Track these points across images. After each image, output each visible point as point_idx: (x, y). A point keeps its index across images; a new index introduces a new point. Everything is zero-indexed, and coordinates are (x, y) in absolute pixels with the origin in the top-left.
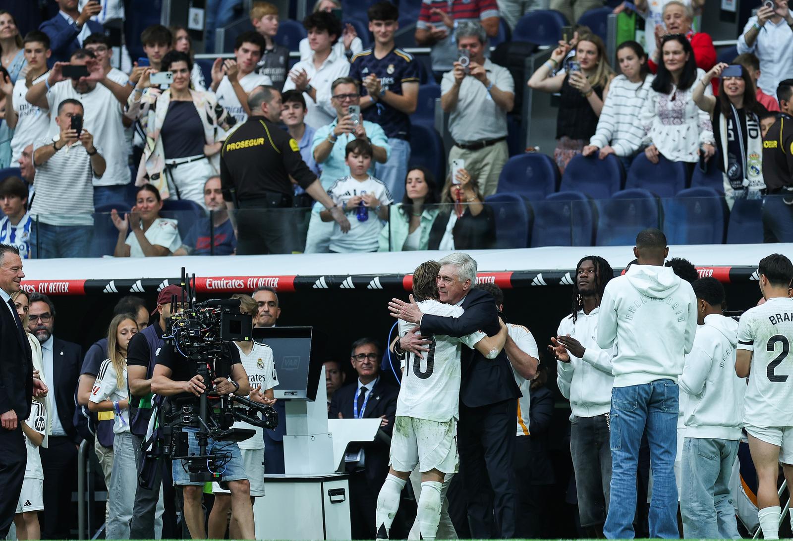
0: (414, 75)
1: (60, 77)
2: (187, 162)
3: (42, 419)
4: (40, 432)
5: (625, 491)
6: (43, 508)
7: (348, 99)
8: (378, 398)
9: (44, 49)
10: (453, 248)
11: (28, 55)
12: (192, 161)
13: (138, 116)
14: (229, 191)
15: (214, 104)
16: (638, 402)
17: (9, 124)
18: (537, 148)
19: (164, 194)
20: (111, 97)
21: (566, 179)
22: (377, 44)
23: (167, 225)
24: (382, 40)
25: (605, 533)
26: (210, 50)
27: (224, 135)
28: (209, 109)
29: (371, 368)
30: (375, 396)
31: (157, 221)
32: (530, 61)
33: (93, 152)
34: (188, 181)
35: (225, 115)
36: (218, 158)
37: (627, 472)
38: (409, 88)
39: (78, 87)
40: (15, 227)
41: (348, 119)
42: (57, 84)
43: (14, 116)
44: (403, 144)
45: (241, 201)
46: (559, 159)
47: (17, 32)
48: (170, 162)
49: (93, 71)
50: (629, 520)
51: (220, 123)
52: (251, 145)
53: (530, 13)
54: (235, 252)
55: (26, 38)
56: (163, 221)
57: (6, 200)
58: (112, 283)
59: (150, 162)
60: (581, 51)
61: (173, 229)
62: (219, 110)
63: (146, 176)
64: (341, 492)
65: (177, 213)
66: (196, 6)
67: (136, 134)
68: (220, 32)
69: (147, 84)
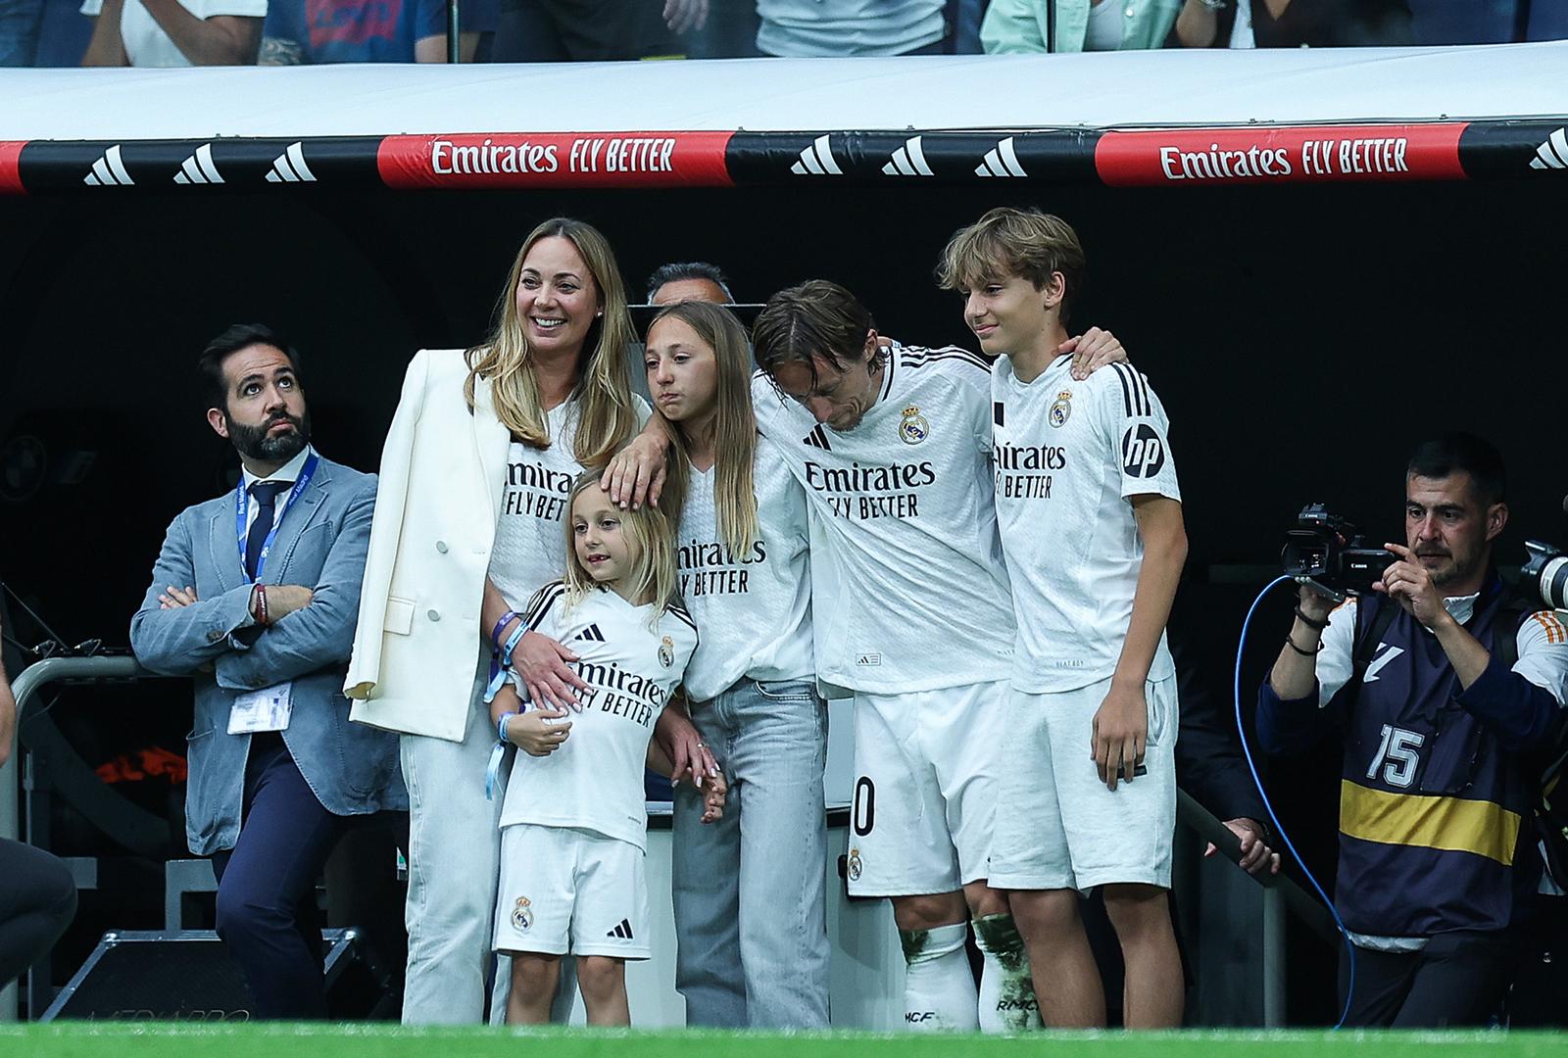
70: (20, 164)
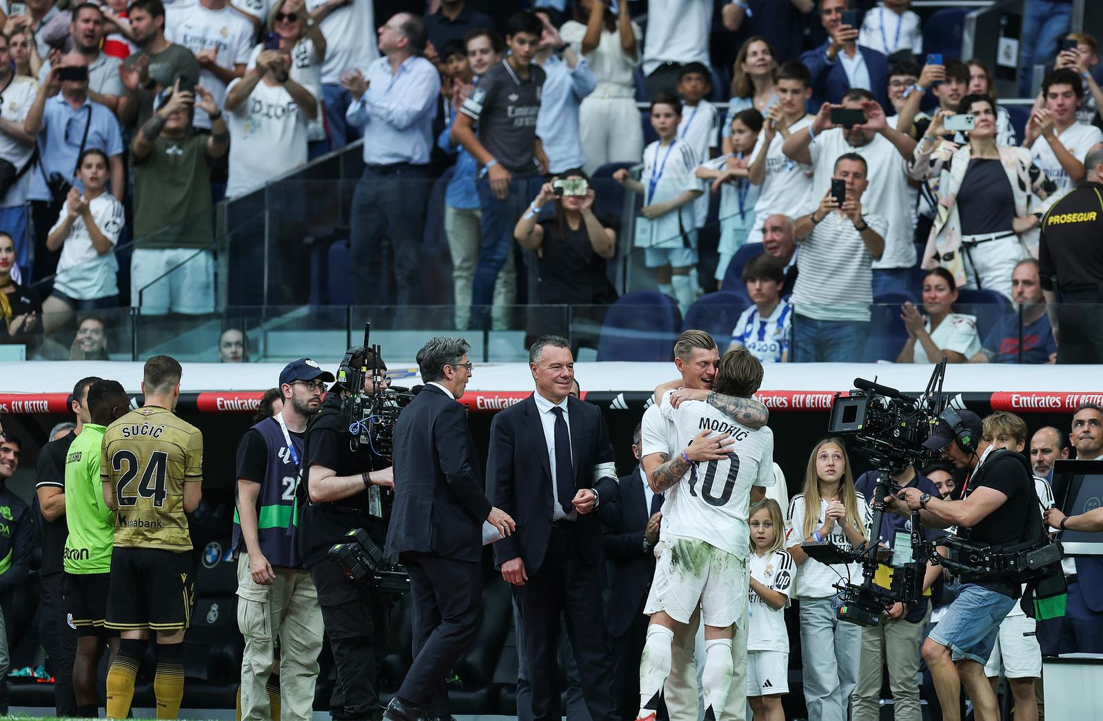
1: (828, 124)
2: (990, 240)
3: (786, 574)
4: (780, 590)
6: (787, 690)
9: (803, 89)
11: (783, 95)
12: (997, 238)
13: (927, 175)
15: (1027, 164)
19: (960, 280)
23: (963, 322)
26: (1025, 93)
28: (1021, 170)
31: (949, 318)
33: (863, 227)
34: (991, 264)
35: (1041, 178)
39: (852, 137)
40: (765, 320)
42: (824, 133)
45: (1065, 292)
48: (968, 239)
49: (871, 117)
51: (1035, 189)
52: (1079, 220)
54: (1054, 359)
56: (957, 318)
57: (757, 283)
59: (941, 237)
61: (970, 328)
62: (1034, 172)
63: (937, 257)
65: (976, 307)
66: (1009, 35)
67: (922, 198)
68: (1039, 70)
69: (940, 130)
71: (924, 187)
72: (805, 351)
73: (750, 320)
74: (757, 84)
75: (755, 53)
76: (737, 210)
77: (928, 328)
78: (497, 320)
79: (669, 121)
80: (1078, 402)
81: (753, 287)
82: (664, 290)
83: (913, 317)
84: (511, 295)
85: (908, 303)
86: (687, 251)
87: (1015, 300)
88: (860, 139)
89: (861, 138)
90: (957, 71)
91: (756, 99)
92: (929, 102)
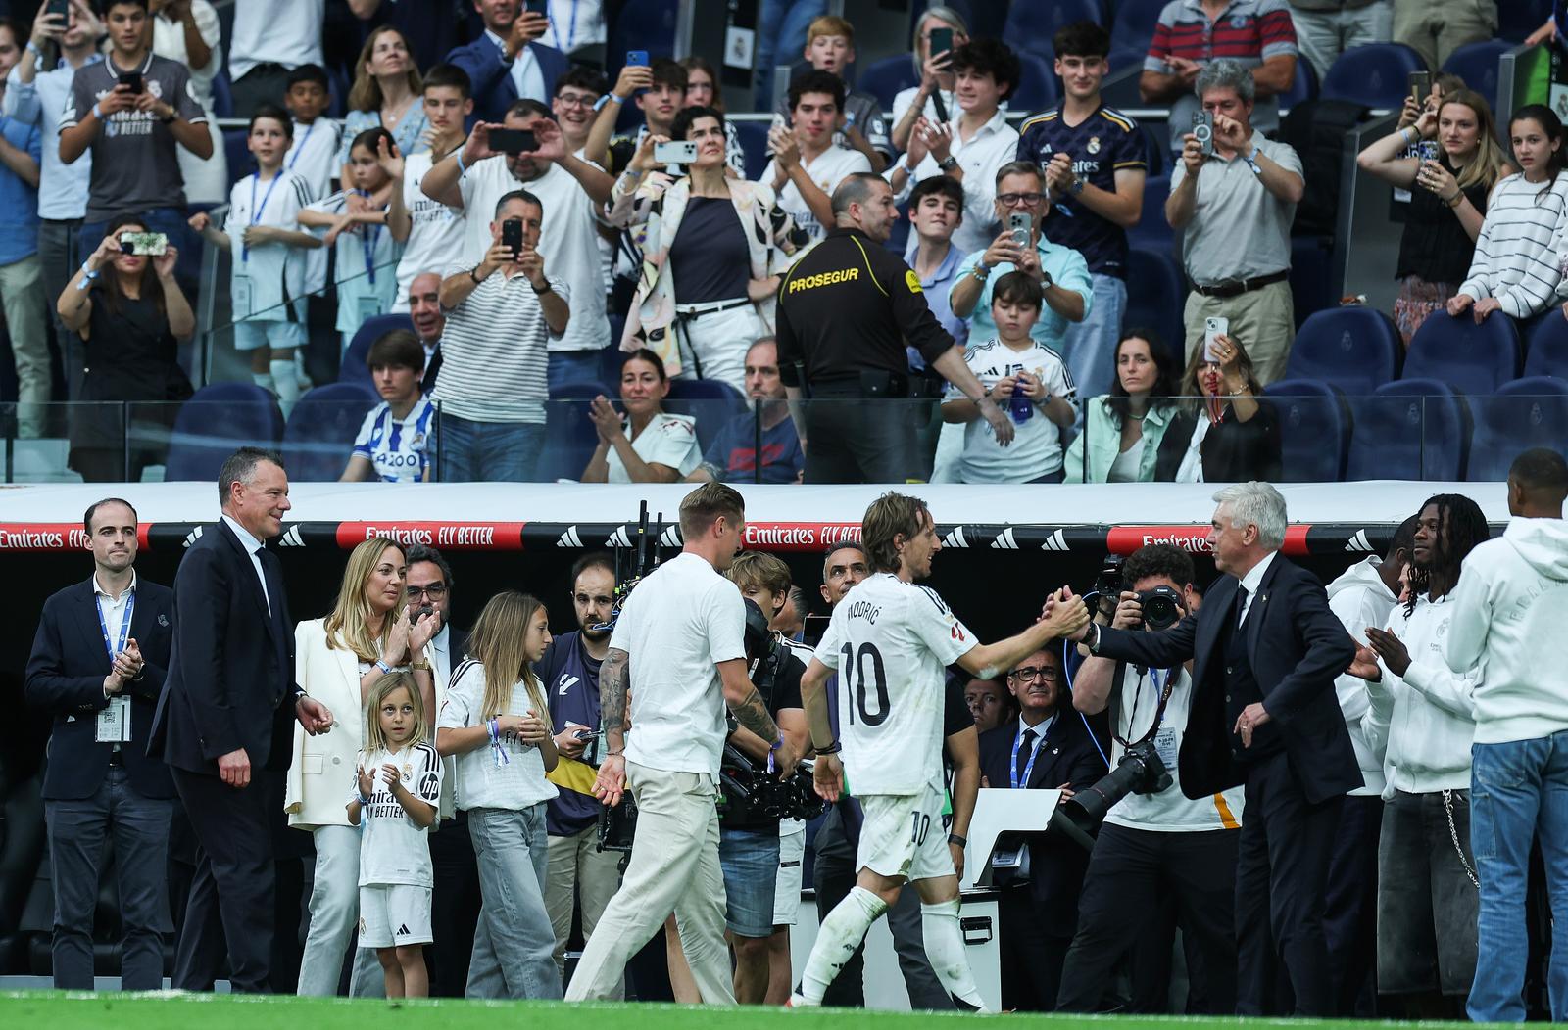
0: (1137, 156)
1: (485, 150)
2: (716, 310)
3: (433, 778)
4: (429, 801)
5: (1508, 935)
6: (430, 939)
7: (1021, 203)
8: (1055, 752)
9: (461, 99)
10: (1201, 478)
11: (430, 108)
12: (725, 308)
13: (630, 222)
14: (793, 365)
15: (768, 206)
16: (1527, 771)
17: (394, 234)
18: (1362, 297)
19: (673, 367)
20: (577, 188)
21: (1414, 355)
22: (1069, 99)
23: (677, 426)
24: (1079, 91)
25: (1470, 1012)
26: (764, 106)
27: (785, 263)
28: (760, 213)
29: (1046, 693)
30: (1049, 748)
31: (658, 419)
32: (1354, 137)
33: (543, 289)
34: (715, 345)
35: (788, 225)
36: (774, 303)
37: (1508, 900)
38: (1128, 180)
39: (518, 168)
40: (400, 422)
41: (1009, 237)
42: (478, 163)
43: (407, 221)
44: (1113, 284)
45: (813, 383)
46: (1402, 318)
47: (412, 65)
48: (685, 308)
49: (544, 141)
50: (1515, 987)
51: (778, 241)
52: (834, 282)
53: (1355, 48)
54: (801, 477)
55: (428, 78)
56: (669, 419)
57: (386, 372)
58: (573, 530)
59: (648, 307)
60: (1448, 123)
61: (687, 434)
62: (778, 217)
63: (641, 334)
64: (983, 923)
65: (696, 404)
66: (739, 24)
67: (621, 252)
68: (783, 72)
69: (648, 162)
70: (522, 535)
71: (623, 237)
72: (455, 466)
73: (380, 423)
74: (387, 91)
75: (384, 48)
76: (362, 268)
77: (628, 433)
78: (24, 424)
79: (277, 142)
80: (838, 537)
81: (381, 377)
82: (260, 381)
83: (606, 417)
84: (45, 388)
85: (600, 398)
86: (293, 327)
87: (750, 394)
88: (530, 170)
89: (530, 168)
90: (667, 74)
91: (385, 112)
92: (629, 118)
